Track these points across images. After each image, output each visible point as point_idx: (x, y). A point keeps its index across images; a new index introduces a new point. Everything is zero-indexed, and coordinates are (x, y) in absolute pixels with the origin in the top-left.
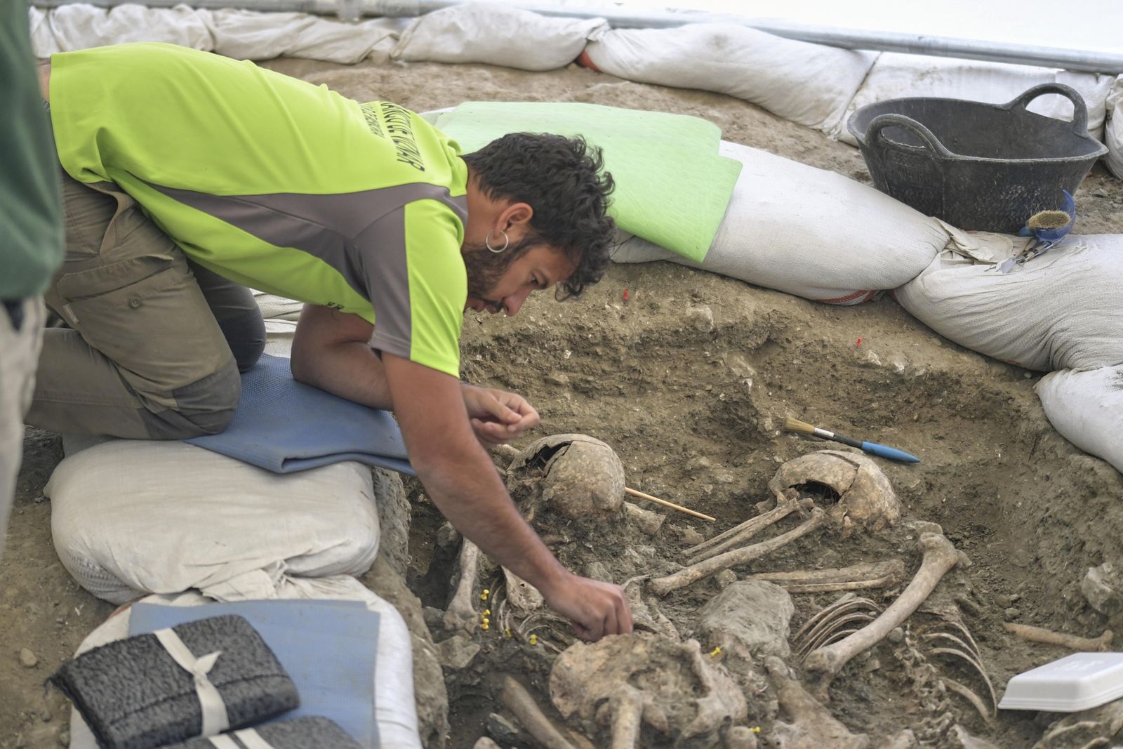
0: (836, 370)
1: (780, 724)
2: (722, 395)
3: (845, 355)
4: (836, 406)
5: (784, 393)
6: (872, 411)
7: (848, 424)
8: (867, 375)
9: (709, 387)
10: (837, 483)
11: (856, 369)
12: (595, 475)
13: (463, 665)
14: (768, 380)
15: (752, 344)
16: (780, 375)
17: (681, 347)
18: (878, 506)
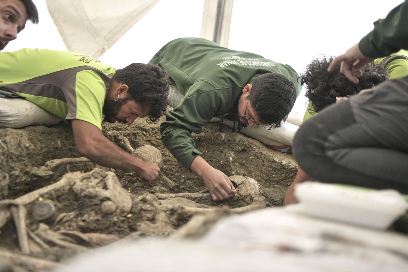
0: (264, 163)
1: (148, 222)
2: (222, 162)
3: (268, 158)
4: (261, 174)
5: (244, 167)
6: (273, 177)
7: (264, 181)
8: (273, 165)
9: (218, 159)
10: (237, 182)
11: (270, 163)
12: (146, 154)
13: (40, 175)
14: (240, 162)
15: (237, 148)
16: (245, 161)
17: (213, 145)
18: (249, 192)
